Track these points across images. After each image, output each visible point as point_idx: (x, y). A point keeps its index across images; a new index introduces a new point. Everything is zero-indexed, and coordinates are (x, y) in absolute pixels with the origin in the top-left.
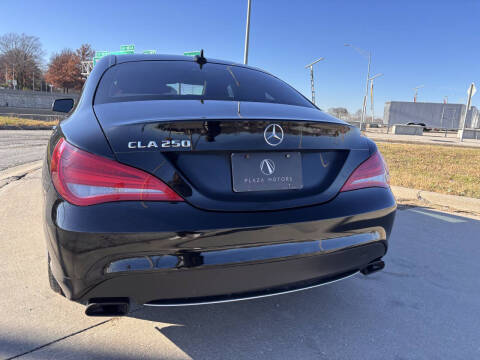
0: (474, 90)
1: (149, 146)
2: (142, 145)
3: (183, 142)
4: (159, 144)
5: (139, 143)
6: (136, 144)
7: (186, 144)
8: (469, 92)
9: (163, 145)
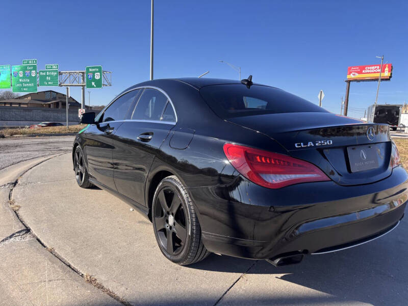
0: (323, 96)
1: (309, 146)
2: (304, 145)
3: (328, 142)
4: (314, 144)
5: (302, 144)
6: (300, 145)
7: (330, 142)
8: (319, 97)
9: (317, 144)
